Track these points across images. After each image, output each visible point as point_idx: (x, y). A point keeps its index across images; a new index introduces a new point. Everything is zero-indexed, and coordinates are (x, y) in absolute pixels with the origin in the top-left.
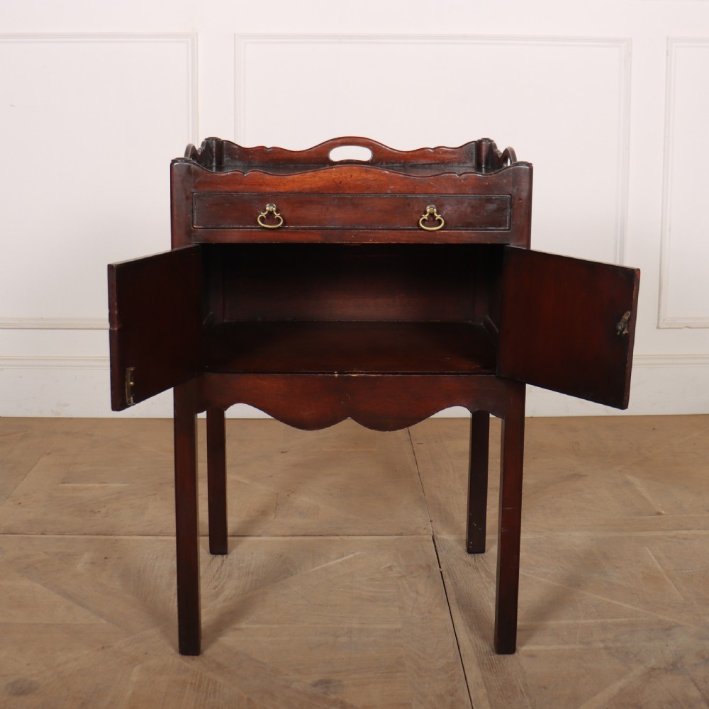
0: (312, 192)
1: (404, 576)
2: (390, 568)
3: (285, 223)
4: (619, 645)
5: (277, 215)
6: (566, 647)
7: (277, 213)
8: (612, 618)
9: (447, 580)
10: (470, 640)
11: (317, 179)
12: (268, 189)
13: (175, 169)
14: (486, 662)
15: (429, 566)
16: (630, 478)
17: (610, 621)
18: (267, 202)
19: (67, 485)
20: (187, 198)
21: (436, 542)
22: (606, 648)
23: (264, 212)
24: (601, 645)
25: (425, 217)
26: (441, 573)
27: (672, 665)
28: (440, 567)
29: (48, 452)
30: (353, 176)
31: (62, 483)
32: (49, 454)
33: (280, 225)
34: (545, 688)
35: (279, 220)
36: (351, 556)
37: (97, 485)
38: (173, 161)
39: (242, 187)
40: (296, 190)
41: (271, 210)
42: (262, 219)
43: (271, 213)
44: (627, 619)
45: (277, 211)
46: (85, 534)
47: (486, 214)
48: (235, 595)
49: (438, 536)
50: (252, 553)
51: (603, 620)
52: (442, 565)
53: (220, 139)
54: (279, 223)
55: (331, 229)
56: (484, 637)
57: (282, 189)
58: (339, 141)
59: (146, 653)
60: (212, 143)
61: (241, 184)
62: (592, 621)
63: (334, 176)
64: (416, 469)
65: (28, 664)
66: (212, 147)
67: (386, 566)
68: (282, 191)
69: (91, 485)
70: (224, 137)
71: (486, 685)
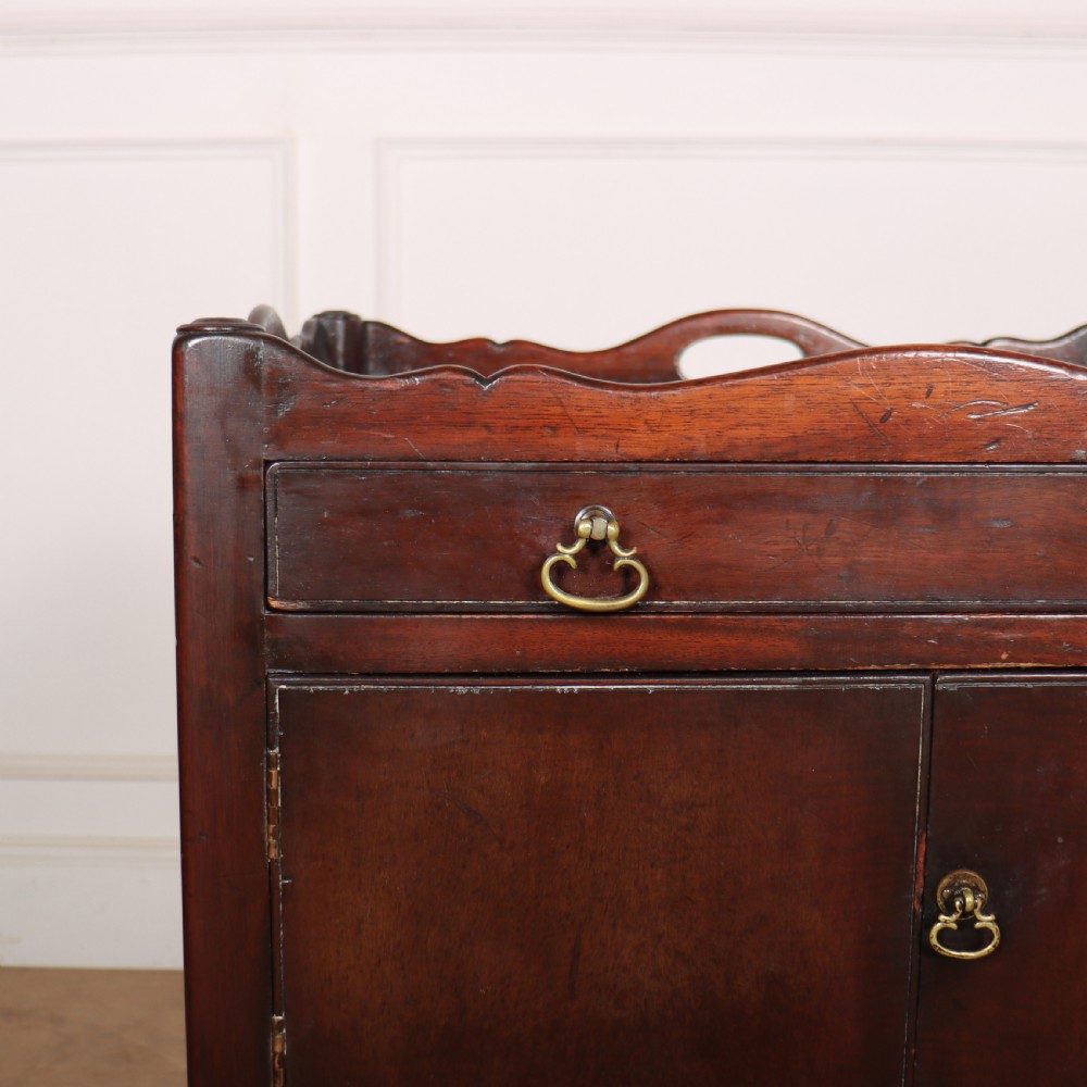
0: (768, 458)
3: (653, 591)
5: (624, 557)
7: (624, 546)
11: (789, 402)
12: (582, 446)
13: (190, 364)
18: (580, 497)
20: (243, 484)
23: (568, 543)
30: (939, 389)
33: (634, 597)
35: (628, 578)
38: (186, 333)
39: (473, 436)
40: (702, 449)
41: (598, 535)
42: (560, 571)
43: (596, 548)
45: (625, 540)
53: (356, 317)
54: (629, 589)
55: (844, 611)
57: (641, 444)
58: (708, 322)
60: (333, 327)
61: (470, 425)
63: (856, 391)
66: (335, 339)
68: (641, 452)
70: (367, 311)
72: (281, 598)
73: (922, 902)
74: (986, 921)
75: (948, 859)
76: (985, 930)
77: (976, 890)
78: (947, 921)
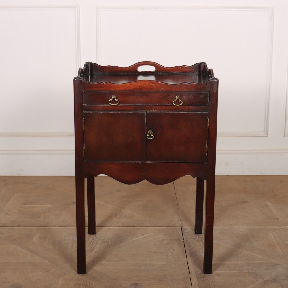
0: (130, 90)
1: (169, 243)
2: (163, 240)
3: (119, 103)
4: (254, 271)
5: (116, 100)
6: (232, 272)
7: (116, 99)
8: (252, 261)
9: (186, 245)
10: (194, 269)
11: (132, 85)
12: (113, 90)
13: (75, 82)
14: (199, 277)
15: (179, 239)
16: (268, 203)
17: (251, 262)
18: (114, 94)
19: (26, 206)
20: (80, 93)
21: (182, 229)
22: (249, 272)
23: (111, 99)
24: (247, 271)
25: (175, 100)
26: (184, 242)
27: (274, 279)
28: (183, 240)
29: (17, 191)
30: (147, 84)
31: (24, 205)
32: (17, 192)
33: (117, 104)
34: (222, 287)
35: (117, 102)
36: (147, 235)
37: (40, 206)
38: (75, 78)
39: (103, 88)
40: (124, 90)
41: (114, 98)
42: (110, 102)
43: (114, 99)
44: (258, 261)
45: (116, 98)
46: (36, 226)
47: (199, 99)
48: (99, 250)
49: (184, 227)
50: (106, 234)
51: (248, 262)
52: (184, 239)
53: (92, 63)
54: (117, 103)
55: (138, 105)
56: (200, 268)
57: (118, 89)
58: (141, 63)
59: (64, 273)
60: (88, 65)
61: (102, 88)
62: (244, 262)
63: (139, 84)
64: (176, 198)
65: (18, 278)
66: (89, 66)
67: (161, 239)
68: (118, 90)
69: (36, 206)
71: (199, 286)
72: (84, 104)
73: (146, 134)
74: (152, 135)
75: (149, 129)
76: (152, 136)
77: (151, 132)
78: (149, 135)
